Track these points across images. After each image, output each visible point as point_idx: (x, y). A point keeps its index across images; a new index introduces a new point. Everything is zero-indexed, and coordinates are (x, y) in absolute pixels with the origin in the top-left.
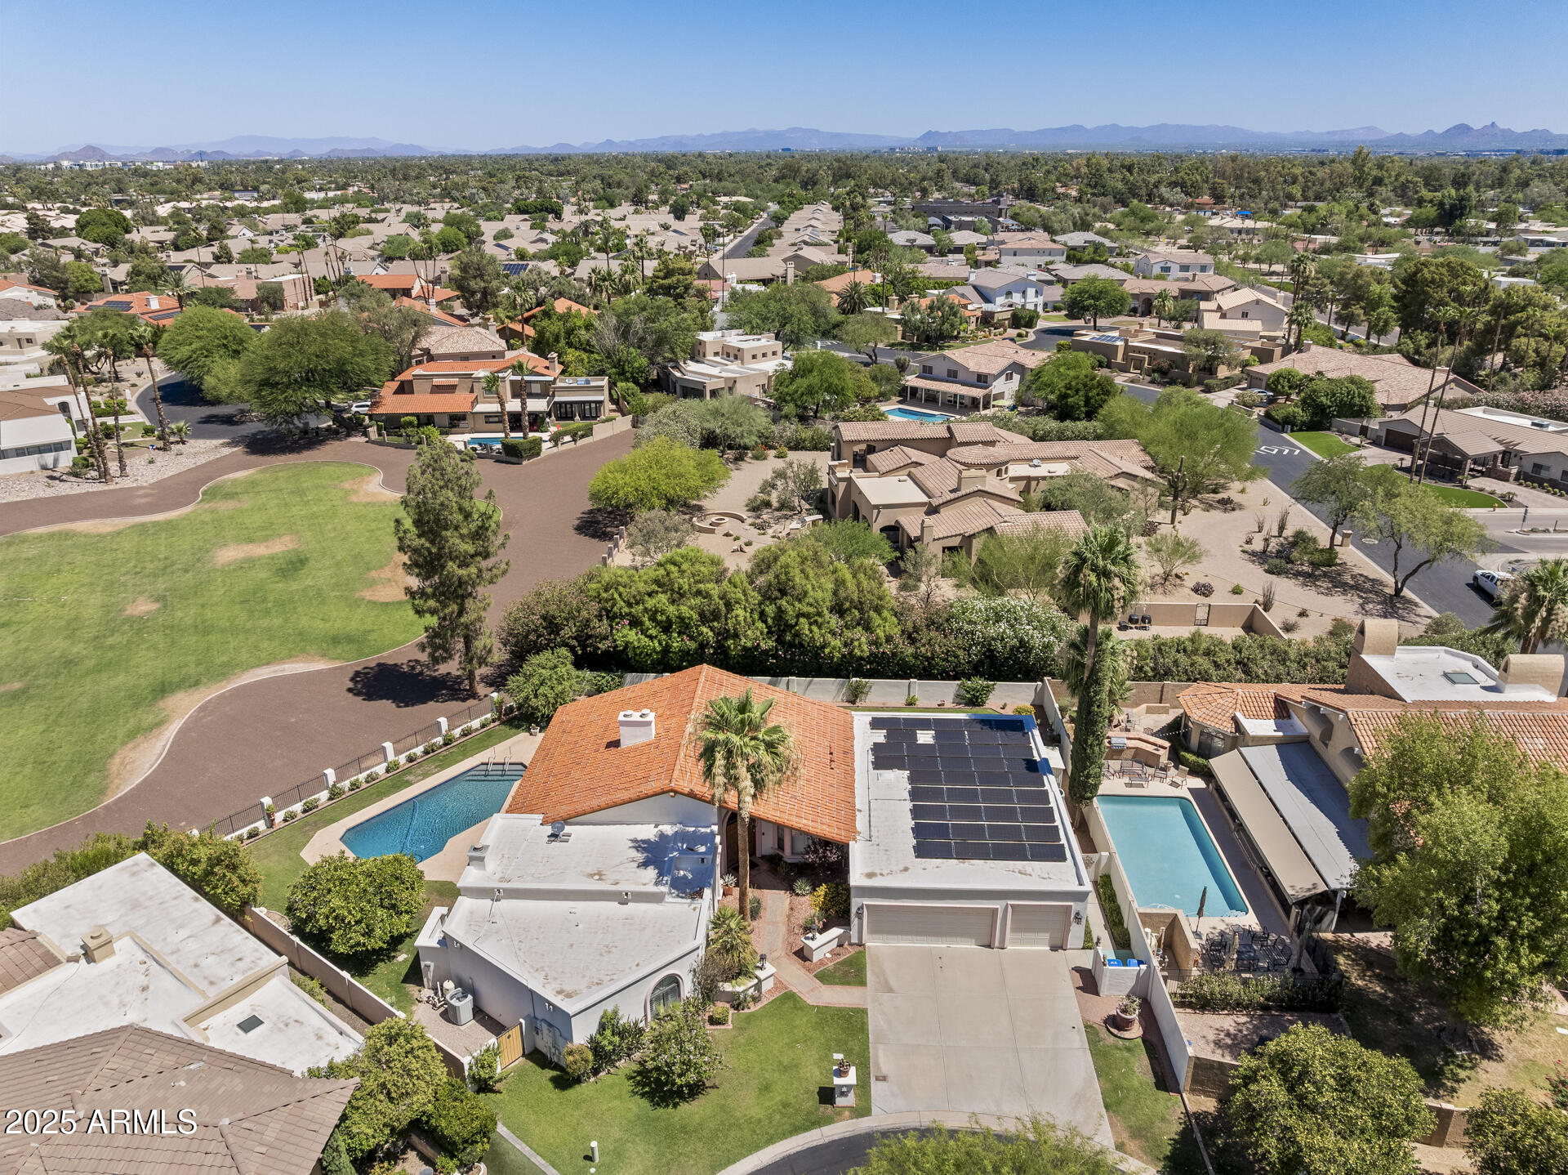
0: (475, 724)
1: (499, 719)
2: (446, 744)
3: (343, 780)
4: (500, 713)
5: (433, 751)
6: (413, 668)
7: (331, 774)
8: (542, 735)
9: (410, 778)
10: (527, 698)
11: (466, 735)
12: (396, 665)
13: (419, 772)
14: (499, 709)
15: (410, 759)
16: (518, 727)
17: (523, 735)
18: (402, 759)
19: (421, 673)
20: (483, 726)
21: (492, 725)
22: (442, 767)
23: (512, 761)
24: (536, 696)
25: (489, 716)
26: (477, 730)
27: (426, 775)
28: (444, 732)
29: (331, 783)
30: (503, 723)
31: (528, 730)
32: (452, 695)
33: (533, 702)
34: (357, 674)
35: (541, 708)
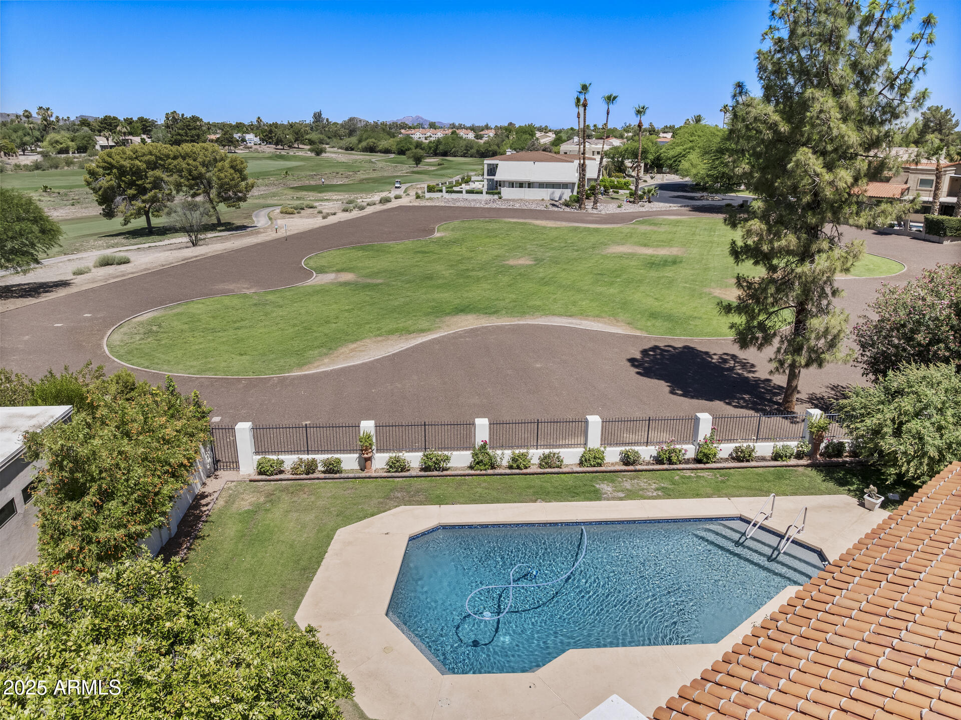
0: (764, 449)
1: (811, 455)
2: (698, 461)
3: (502, 447)
4: (816, 447)
5: (670, 462)
6: (725, 361)
7: (482, 428)
8: (886, 514)
9: (606, 488)
10: (877, 432)
11: (738, 459)
12: (707, 353)
13: (627, 485)
14: (816, 440)
15: (627, 460)
16: (842, 483)
17: (844, 500)
18: (612, 455)
19: (732, 369)
20: (776, 457)
21: (793, 462)
22: (667, 494)
23: (801, 537)
24: (898, 433)
25: (793, 444)
26: (763, 459)
27: (631, 495)
28: (701, 438)
29: (479, 442)
30: (814, 466)
31: (860, 495)
32: (754, 403)
33: (889, 443)
34: (655, 348)
35: (902, 460)
